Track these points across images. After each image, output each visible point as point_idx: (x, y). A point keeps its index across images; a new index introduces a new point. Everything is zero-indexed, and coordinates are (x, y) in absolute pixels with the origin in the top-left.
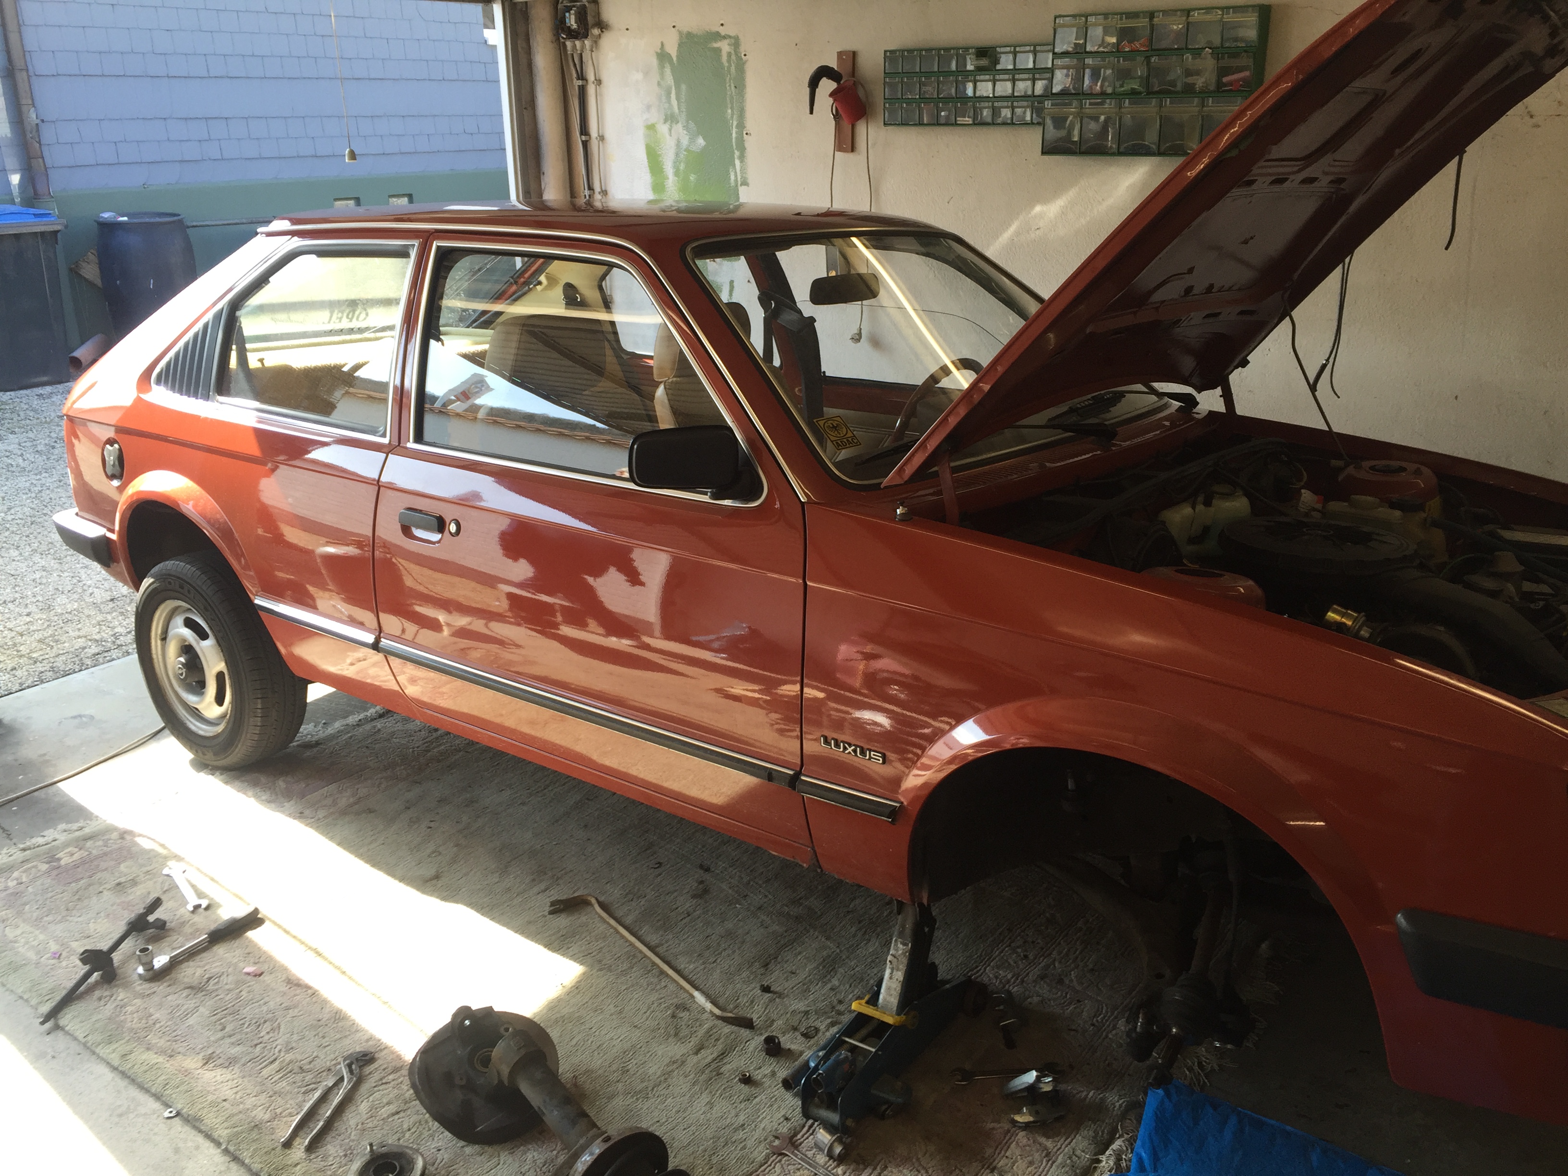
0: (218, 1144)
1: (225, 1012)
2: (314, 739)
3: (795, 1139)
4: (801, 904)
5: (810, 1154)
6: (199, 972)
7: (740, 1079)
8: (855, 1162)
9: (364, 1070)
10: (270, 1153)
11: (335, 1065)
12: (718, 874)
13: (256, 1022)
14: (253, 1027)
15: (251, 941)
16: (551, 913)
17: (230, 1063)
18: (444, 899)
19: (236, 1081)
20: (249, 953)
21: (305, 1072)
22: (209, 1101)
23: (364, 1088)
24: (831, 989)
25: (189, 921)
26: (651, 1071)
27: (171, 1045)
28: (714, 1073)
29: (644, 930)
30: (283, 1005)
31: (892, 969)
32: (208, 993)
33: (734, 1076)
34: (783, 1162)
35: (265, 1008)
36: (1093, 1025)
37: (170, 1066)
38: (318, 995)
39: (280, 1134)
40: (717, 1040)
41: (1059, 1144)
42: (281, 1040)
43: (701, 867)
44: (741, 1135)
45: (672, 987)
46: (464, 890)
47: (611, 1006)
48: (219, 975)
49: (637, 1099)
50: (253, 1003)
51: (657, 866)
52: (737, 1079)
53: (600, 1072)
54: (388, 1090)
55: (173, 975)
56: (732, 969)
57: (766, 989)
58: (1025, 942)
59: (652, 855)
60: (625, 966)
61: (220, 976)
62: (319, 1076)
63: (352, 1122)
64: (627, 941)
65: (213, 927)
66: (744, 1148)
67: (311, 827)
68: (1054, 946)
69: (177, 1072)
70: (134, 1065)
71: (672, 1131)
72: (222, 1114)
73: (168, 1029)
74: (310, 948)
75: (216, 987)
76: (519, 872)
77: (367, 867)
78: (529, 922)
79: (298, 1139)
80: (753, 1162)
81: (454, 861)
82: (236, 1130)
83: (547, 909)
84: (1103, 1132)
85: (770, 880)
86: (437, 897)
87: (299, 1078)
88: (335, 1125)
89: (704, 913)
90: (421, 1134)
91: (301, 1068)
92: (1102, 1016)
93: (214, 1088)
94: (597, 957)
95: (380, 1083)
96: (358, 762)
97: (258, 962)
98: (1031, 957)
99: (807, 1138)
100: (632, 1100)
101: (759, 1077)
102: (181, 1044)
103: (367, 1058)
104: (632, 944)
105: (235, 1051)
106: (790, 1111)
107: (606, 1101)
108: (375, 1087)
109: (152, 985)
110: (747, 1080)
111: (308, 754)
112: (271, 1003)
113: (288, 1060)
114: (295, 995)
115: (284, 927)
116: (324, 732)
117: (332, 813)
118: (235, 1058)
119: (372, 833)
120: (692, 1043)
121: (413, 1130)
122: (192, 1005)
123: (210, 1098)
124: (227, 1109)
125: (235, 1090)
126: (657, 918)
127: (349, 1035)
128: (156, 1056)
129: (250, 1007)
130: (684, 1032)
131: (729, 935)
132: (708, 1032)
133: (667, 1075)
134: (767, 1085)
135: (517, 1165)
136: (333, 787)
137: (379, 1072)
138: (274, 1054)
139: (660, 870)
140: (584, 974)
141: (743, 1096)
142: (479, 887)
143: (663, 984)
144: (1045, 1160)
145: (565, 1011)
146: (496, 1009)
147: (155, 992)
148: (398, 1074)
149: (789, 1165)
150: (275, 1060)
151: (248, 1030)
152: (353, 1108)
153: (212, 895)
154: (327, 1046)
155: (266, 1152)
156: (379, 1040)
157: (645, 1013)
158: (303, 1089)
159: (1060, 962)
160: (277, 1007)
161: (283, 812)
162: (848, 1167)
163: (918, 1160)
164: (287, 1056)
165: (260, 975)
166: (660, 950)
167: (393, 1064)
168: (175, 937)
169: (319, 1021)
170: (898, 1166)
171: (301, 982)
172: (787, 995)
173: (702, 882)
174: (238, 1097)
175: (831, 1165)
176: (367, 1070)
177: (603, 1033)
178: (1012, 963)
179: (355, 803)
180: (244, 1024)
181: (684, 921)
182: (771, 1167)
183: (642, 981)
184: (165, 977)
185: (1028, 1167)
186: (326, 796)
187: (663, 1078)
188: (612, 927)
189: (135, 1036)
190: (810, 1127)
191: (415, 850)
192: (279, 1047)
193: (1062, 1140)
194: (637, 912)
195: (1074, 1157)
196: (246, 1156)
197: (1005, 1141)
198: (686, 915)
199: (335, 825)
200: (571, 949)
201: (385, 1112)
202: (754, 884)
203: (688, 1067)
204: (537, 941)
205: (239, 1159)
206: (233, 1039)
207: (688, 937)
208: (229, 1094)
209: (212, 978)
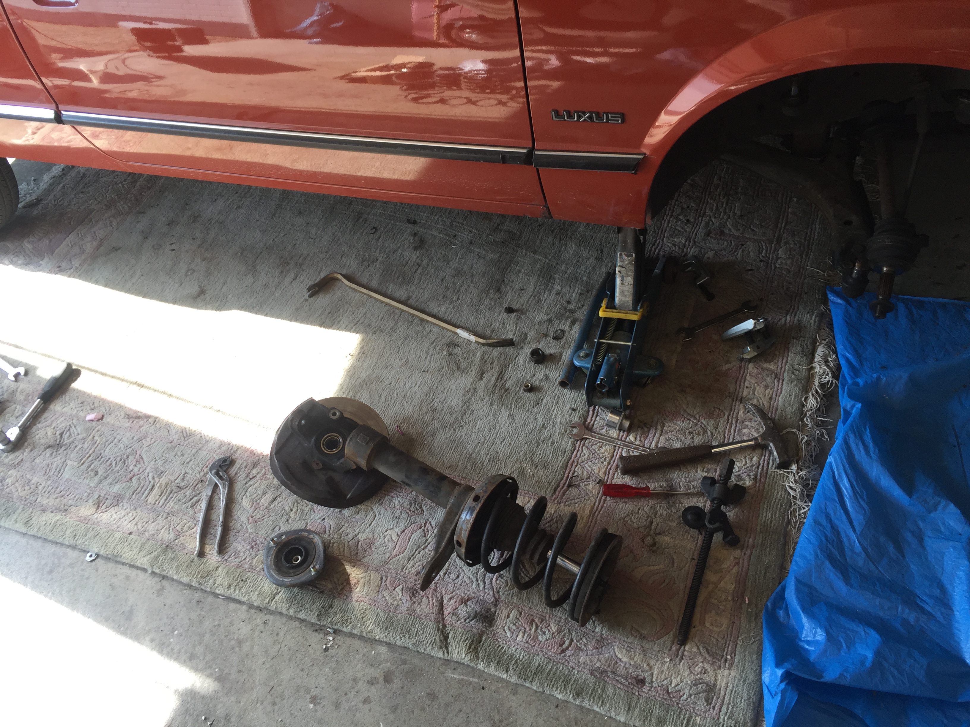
0: (145, 570)
1: (90, 459)
2: (34, 198)
3: (587, 423)
4: (501, 230)
5: (604, 431)
6: (50, 432)
7: (525, 390)
8: (639, 427)
9: (231, 472)
10: (191, 565)
11: (205, 475)
12: (424, 224)
13: (121, 460)
14: (120, 464)
15: (79, 391)
16: (310, 296)
17: (118, 500)
18: (218, 309)
19: (131, 514)
20: (82, 403)
21: (183, 489)
22: (118, 539)
23: (238, 486)
24: (556, 294)
25: (17, 388)
26: (454, 403)
27: (61, 501)
28: (503, 391)
29: (391, 289)
30: (135, 439)
31: (622, 277)
32: (66, 447)
33: (518, 389)
34: (587, 445)
35: (121, 445)
36: (761, 261)
37: (69, 520)
38: (159, 421)
39: (190, 547)
40: (492, 363)
41: (779, 364)
42: (149, 468)
43: (409, 221)
44: (546, 433)
45: (435, 330)
46: (230, 296)
47: (397, 360)
48: (68, 428)
49: (454, 430)
50: (109, 444)
51: (374, 230)
52: (522, 390)
53: (416, 416)
54: (258, 483)
55: (29, 440)
56: (475, 301)
57: (510, 310)
58: (683, 209)
59: (365, 223)
60: (391, 323)
61: (69, 430)
62: (196, 488)
63: (243, 518)
64: (382, 302)
65: (40, 389)
66: (553, 443)
67: (74, 277)
68: (705, 205)
69: (78, 523)
70: (39, 528)
71: (493, 447)
72: (135, 546)
73: (50, 488)
74: (131, 383)
75: (71, 440)
76: (267, 269)
77: (139, 300)
78: (297, 309)
79: (207, 546)
80: (565, 452)
81: (208, 274)
82: (152, 555)
83: (306, 294)
84: (806, 344)
85: (467, 217)
86: (212, 309)
87: (180, 495)
88: (231, 525)
89: (430, 261)
90: (303, 511)
91: (178, 487)
92: (764, 251)
93: (115, 526)
94: (365, 322)
95: (248, 479)
96: (82, 208)
97: (95, 408)
98: (692, 220)
99: (595, 420)
100: (450, 432)
101: (538, 383)
102: (69, 498)
103: (228, 463)
104: (387, 304)
105: (116, 489)
106: (574, 403)
107: (430, 439)
108: (246, 484)
109: (17, 454)
110: (531, 389)
111: (35, 212)
112: (124, 440)
113: (164, 483)
114: (140, 427)
115: (100, 370)
116: (38, 188)
117: (84, 260)
118: (120, 495)
119: (127, 268)
120: (474, 372)
121: (294, 510)
122: (60, 461)
123: (117, 535)
124: (136, 541)
125: (134, 522)
126: (397, 276)
127: (203, 447)
128: (53, 514)
129: (109, 448)
130: (464, 365)
131: (458, 273)
132: (482, 359)
133: (467, 403)
134: (546, 386)
135: (390, 512)
136: (72, 236)
137: (243, 470)
138: (150, 482)
139: (378, 234)
140: (363, 340)
141: (532, 402)
142: (241, 290)
143: (428, 330)
144: (776, 381)
145: (364, 375)
146: (317, 398)
147: (22, 460)
148: (259, 467)
149: (592, 445)
150: (153, 486)
151: (117, 468)
152: (237, 506)
153: (24, 360)
154: (190, 461)
155: (187, 566)
156: (229, 444)
157: (426, 358)
158: (190, 504)
159: (715, 218)
160: (131, 441)
161: (42, 270)
162: (636, 433)
163: (685, 411)
164: (161, 480)
165: (102, 418)
166: (411, 302)
167: (251, 460)
168: (13, 407)
169: (171, 442)
170: (671, 421)
171: (139, 414)
172: (527, 310)
173: (415, 235)
174: (140, 527)
175: (623, 436)
176: (233, 471)
177: (402, 384)
178: (680, 229)
179: (100, 245)
180: (111, 464)
181: (419, 271)
182: (580, 452)
183: (410, 332)
184: (23, 444)
185: (765, 390)
186: (72, 246)
187: (465, 406)
188: (365, 294)
189: (26, 503)
190: (594, 410)
191: (172, 274)
192: (150, 475)
193: (780, 360)
194: (378, 275)
195: (795, 371)
196: (172, 573)
197: (741, 375)
198: (418, 266)
199: (93, 270)
200: (341, 322)
201: (265, 501)
202: (457, 224)
203: (481, 392)
204: (313, 323)
205: (167, 577)
206: (109, 480)
207: (427, 285)
208: (130, 527)
209: (63, 433)
